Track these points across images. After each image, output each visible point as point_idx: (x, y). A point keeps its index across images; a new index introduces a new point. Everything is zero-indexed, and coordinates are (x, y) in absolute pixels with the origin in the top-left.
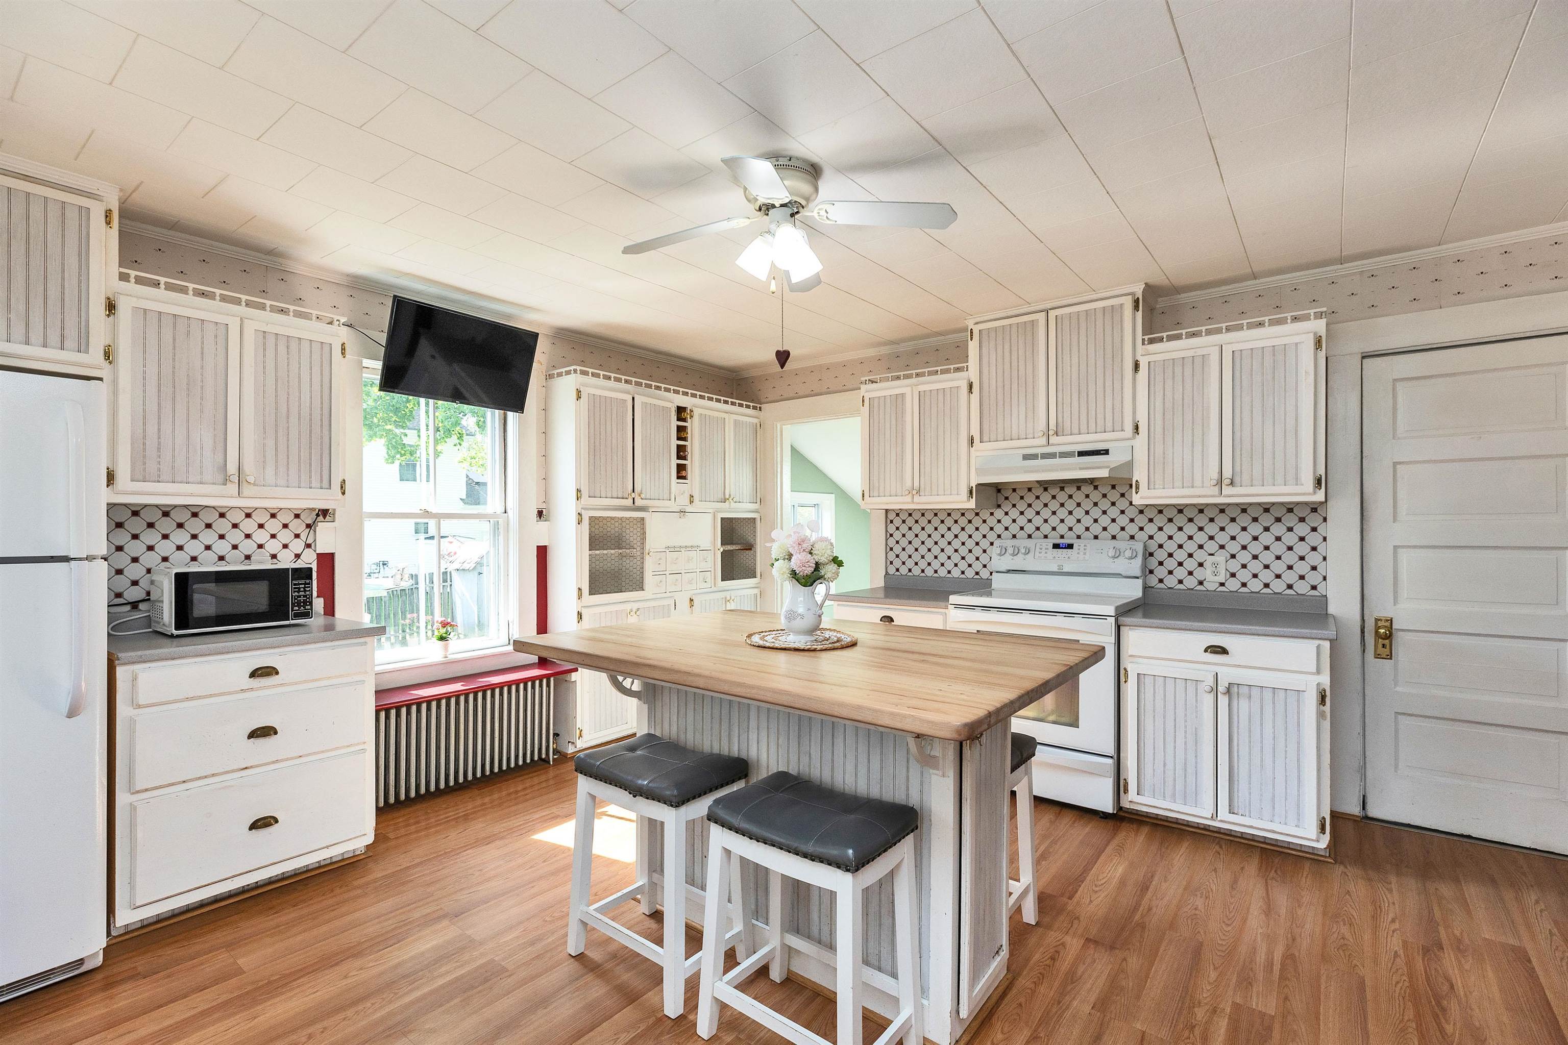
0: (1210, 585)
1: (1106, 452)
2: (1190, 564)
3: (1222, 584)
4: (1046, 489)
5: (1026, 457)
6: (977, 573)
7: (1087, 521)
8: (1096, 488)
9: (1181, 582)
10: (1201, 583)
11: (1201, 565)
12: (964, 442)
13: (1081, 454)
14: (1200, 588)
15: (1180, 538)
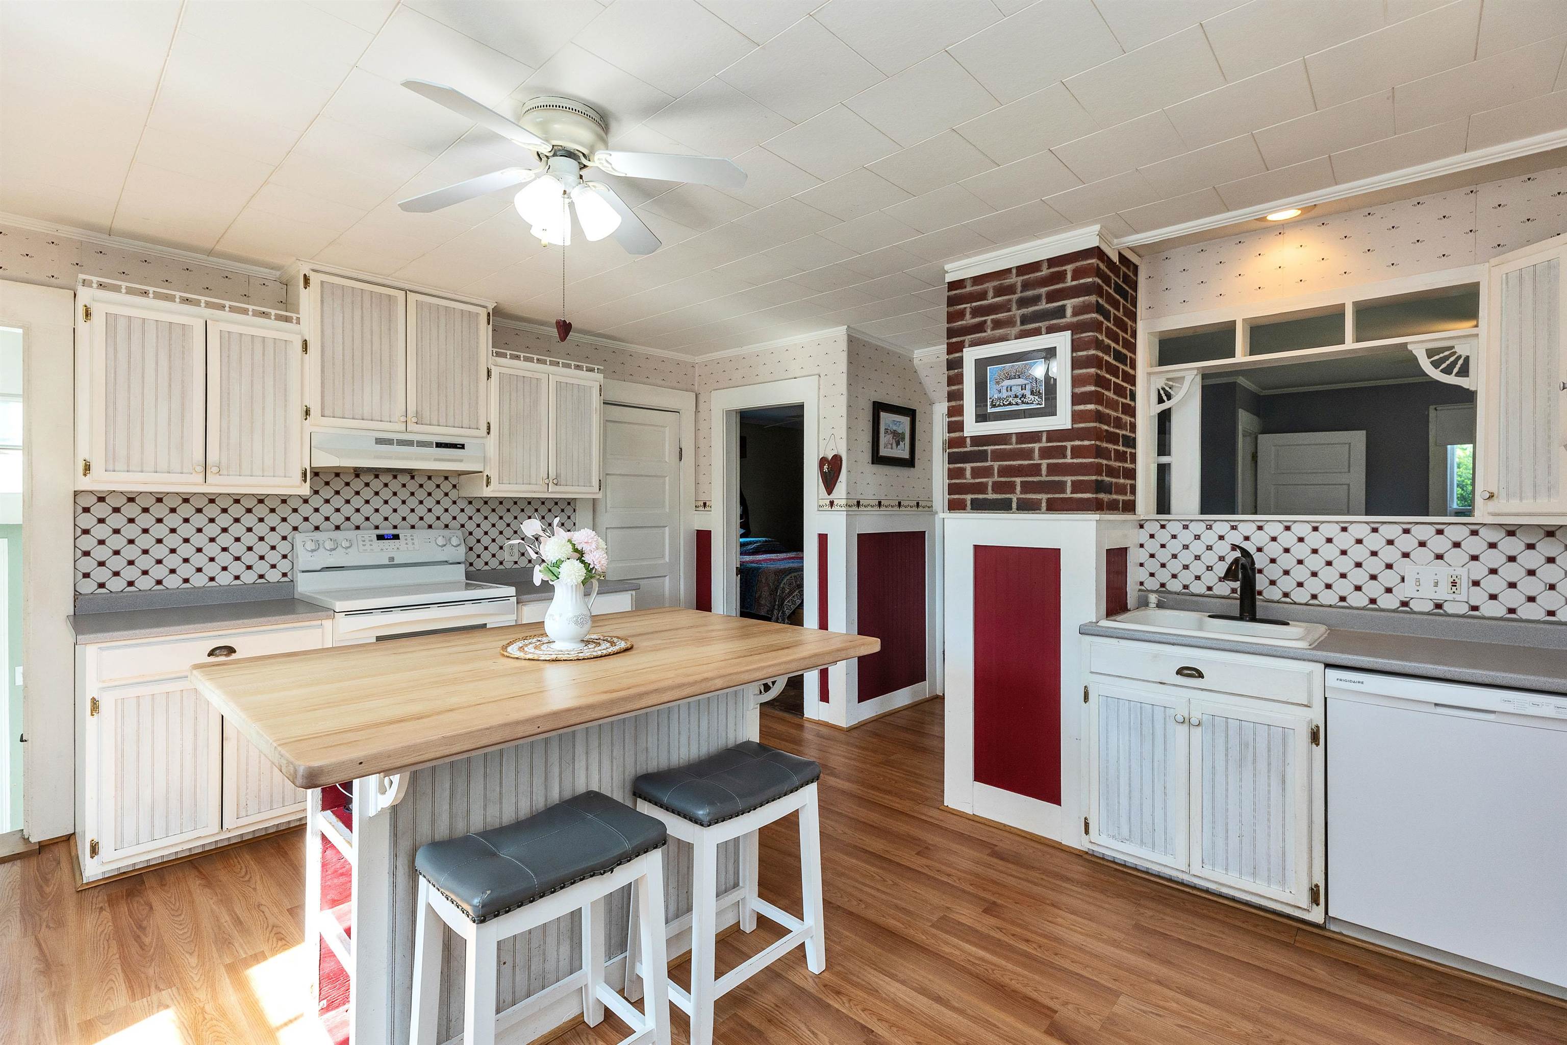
0: (508, 565)
1: (462, 447)
2: (494, 548)
3: (516, 563)
4: (357, 476)
5: (379, 441)
6: (261, 576)
7: (404, 511)
8: (413, 477)
9: (486, 564)
10: (501, 563)
11: (501, 548)
12: (298, 413)
13: (439, 445)
14: (501, 567)
15: (486, 525)
